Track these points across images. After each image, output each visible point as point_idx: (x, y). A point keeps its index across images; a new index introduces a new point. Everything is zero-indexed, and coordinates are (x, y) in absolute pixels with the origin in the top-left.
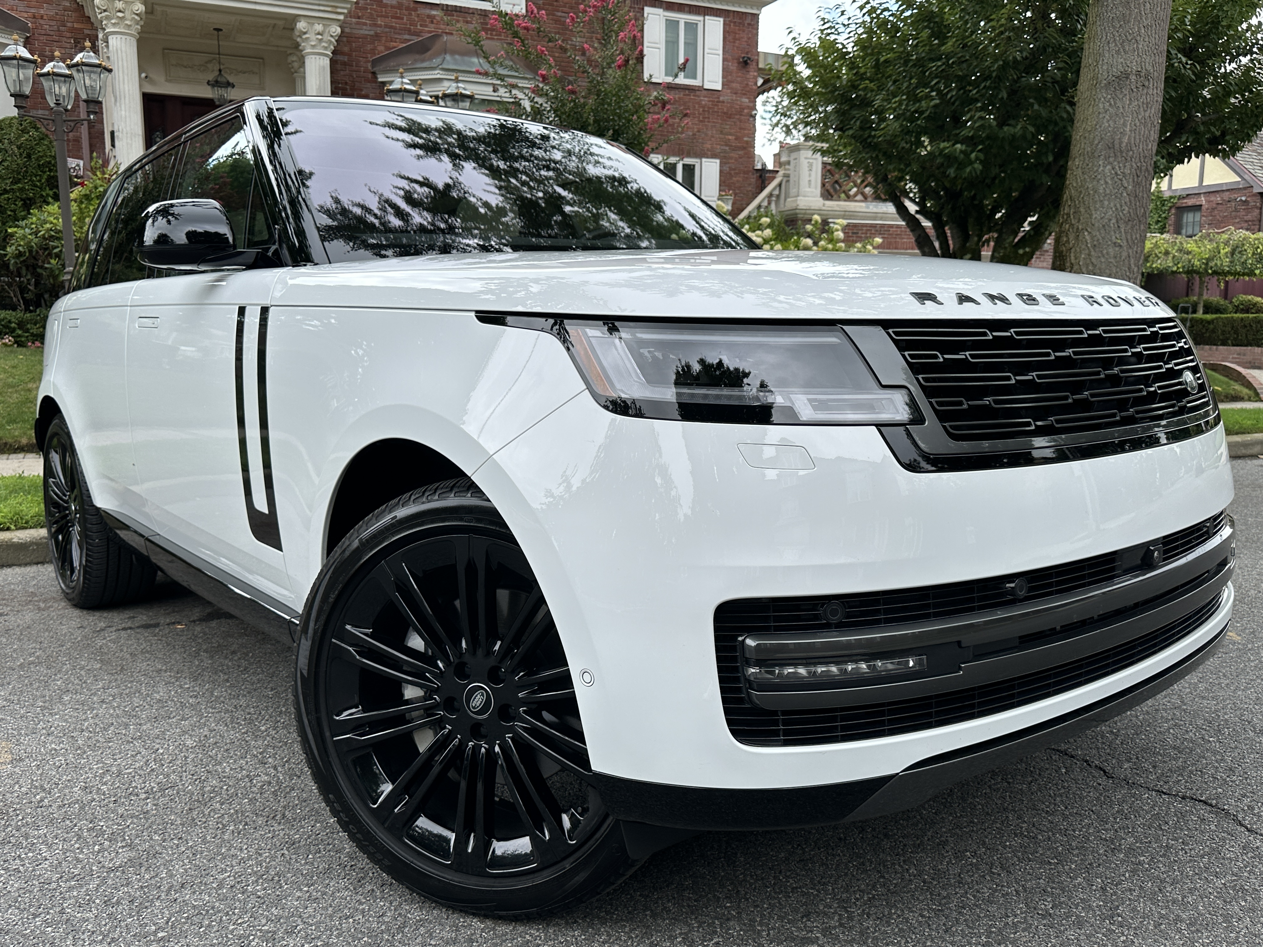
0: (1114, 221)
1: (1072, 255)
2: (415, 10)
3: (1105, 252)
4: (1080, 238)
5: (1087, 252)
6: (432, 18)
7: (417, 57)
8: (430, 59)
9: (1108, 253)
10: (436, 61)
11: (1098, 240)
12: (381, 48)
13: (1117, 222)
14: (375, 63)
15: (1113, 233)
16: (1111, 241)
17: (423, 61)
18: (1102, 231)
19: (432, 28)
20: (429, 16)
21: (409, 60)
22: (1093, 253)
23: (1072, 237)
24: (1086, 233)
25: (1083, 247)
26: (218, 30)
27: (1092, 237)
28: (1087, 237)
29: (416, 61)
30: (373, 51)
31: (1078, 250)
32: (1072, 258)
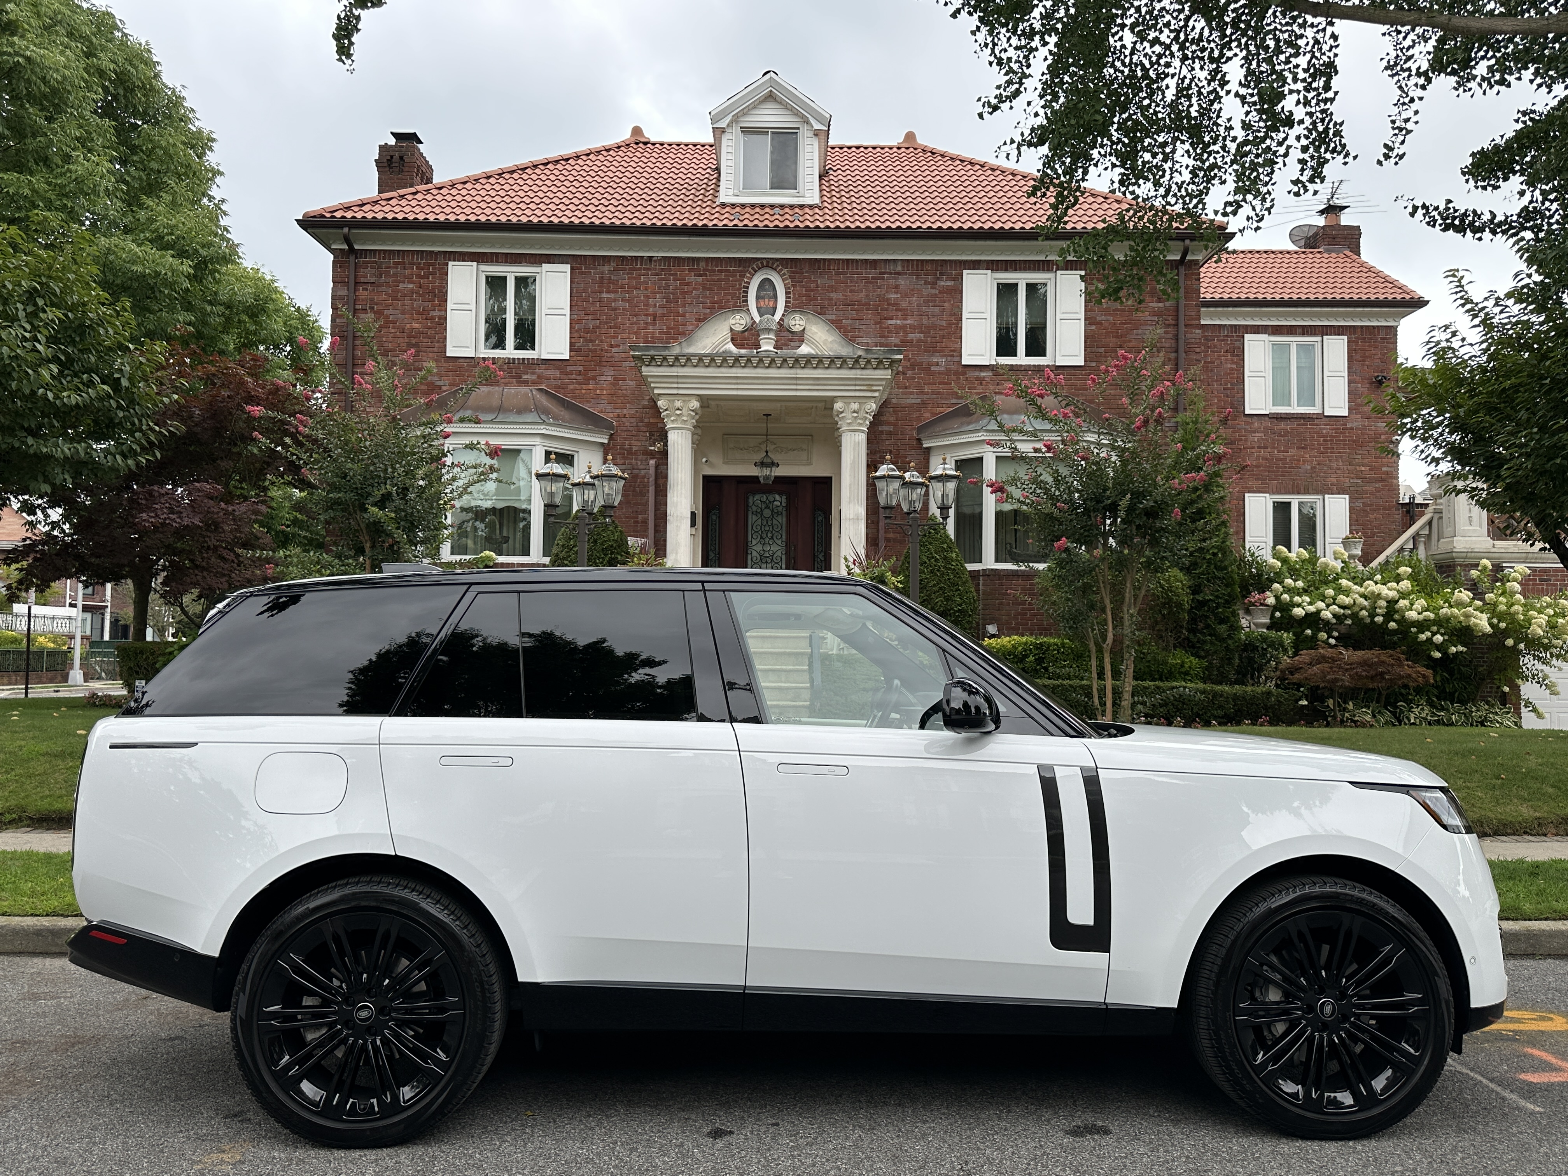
2: (964, 373)
6: (981, 380)
8: (977, 421)
10: (983, 423)
12: (927, 415)
14: (920, 430)
20: (977, 378)
21: (955, 423)
26: (767, 415)
29: (962, 424)
30: (918, 419)
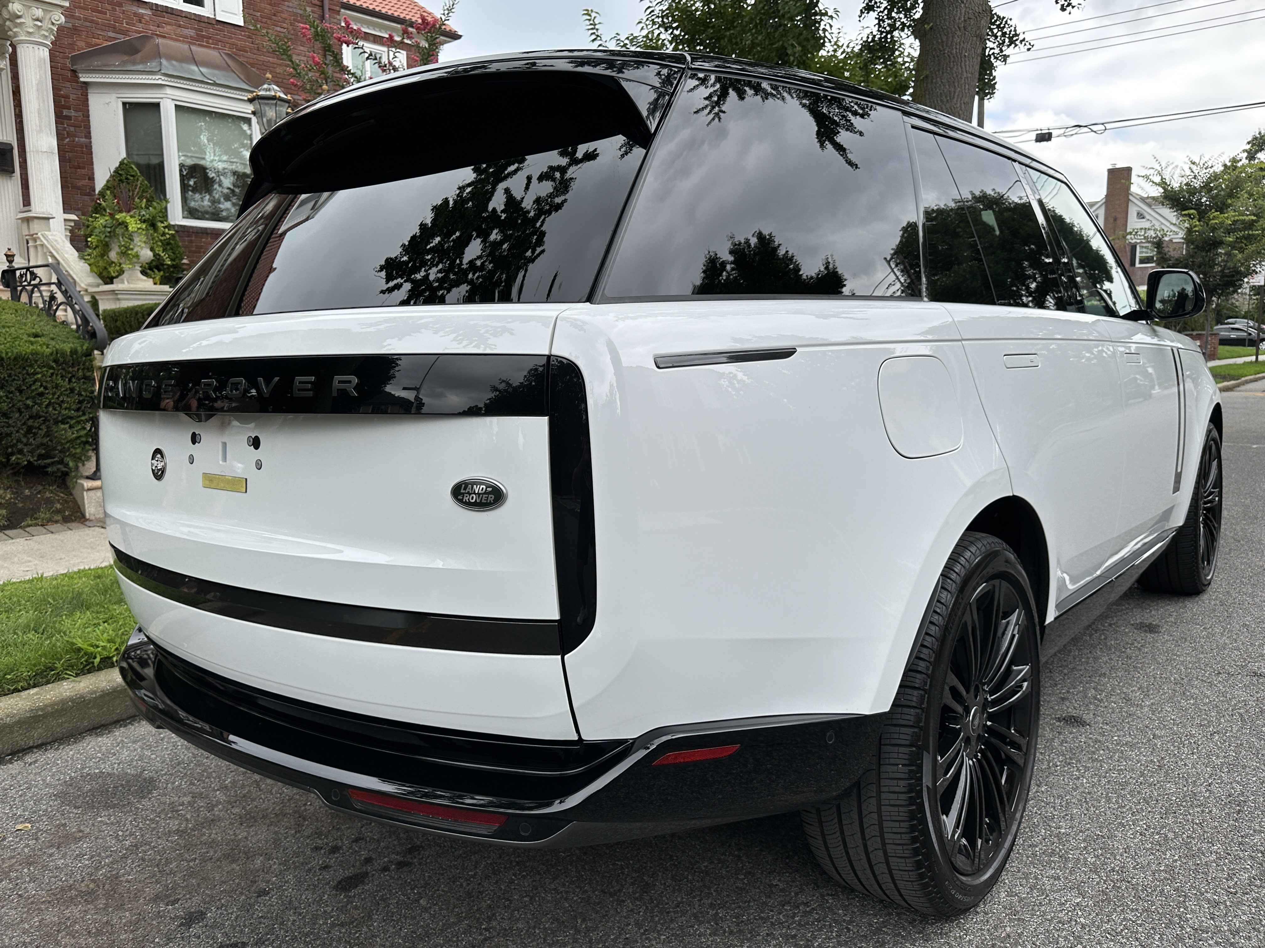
6: (140, 17)
7: (126, 58)
8: (143, 61)
10: (152, 65)
12: (81, 44)
14: (74, 59)
17: (134, 63)
19: (140, 27)
20: (136, 14)
21: (116, 61)
29: (124, 63)
30: (73, 47)
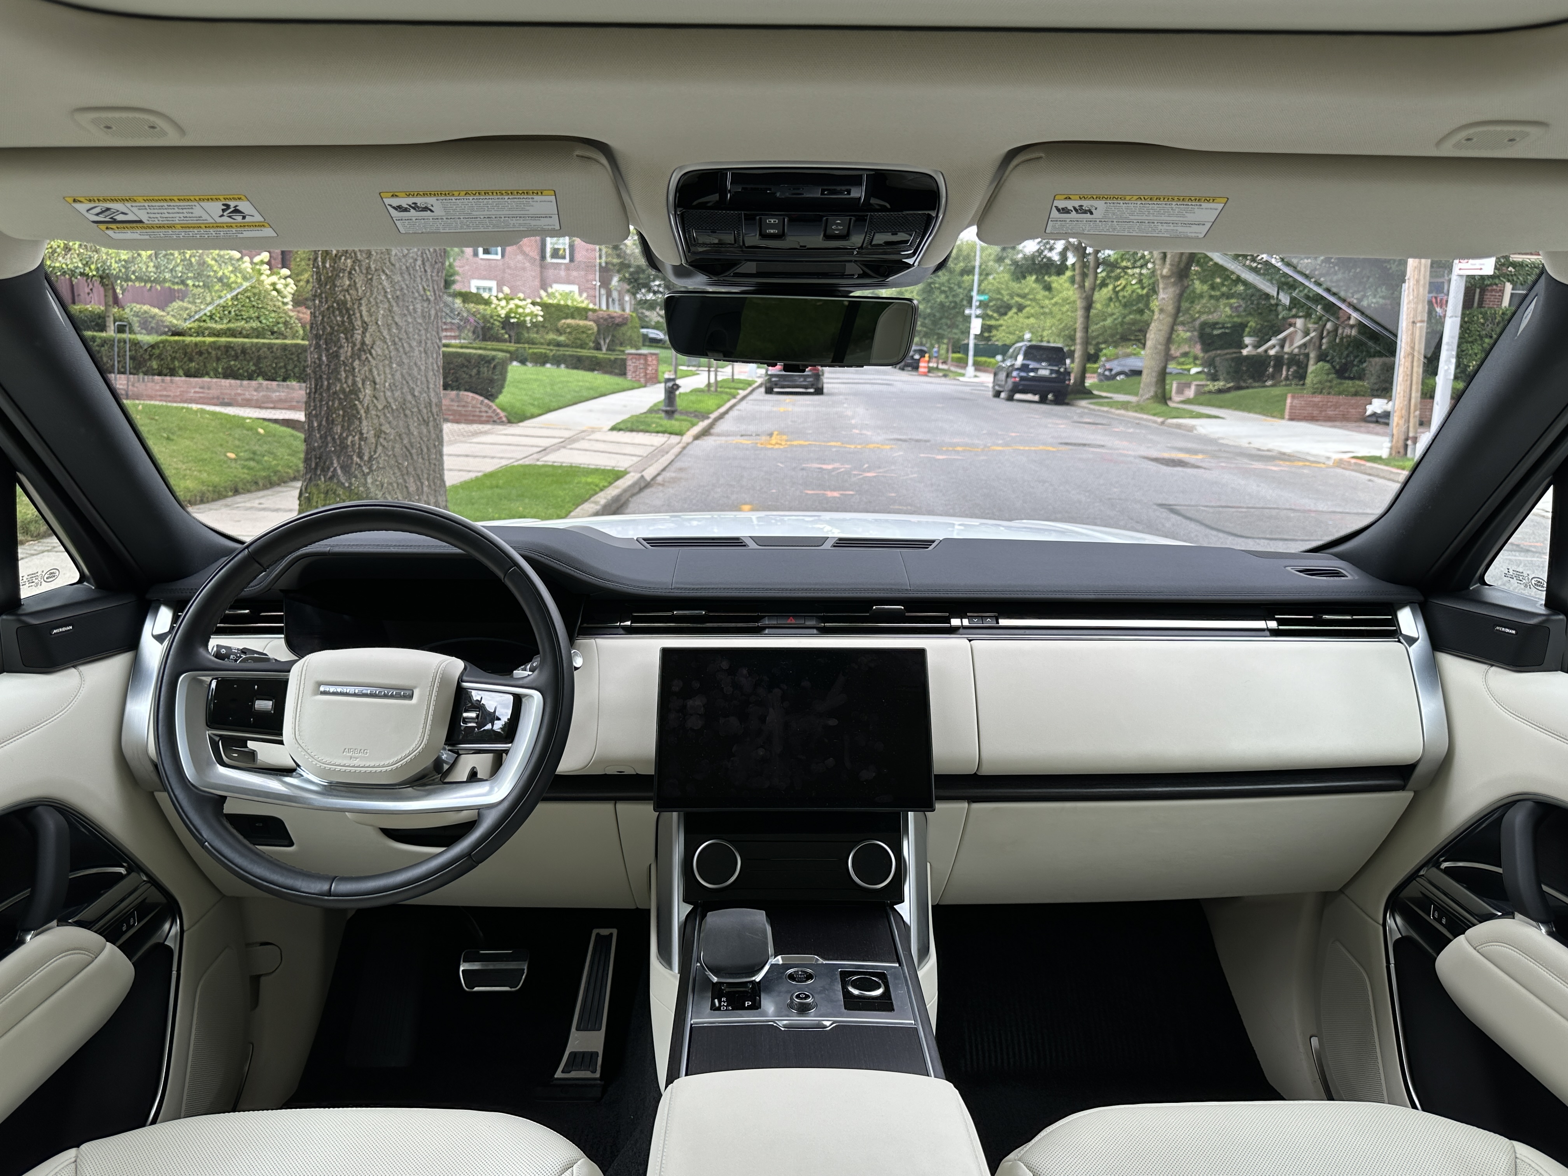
0: (419, 262)
1: (364, 309)
3: (411, 307)
4: (375, 283)
5: (386, 306)
9: (414, 309)
11: (401, 289)
13: (423, 264)
15: (418, 279)
16: (418, 291)
18: (406, 276)
22: (395, 309)
23: (360, 281)
24: (383, 277)
25: (380, 298)
27: (392, 283)
28: (385, 283)
31: (373, 303)
32: (364, 313)
